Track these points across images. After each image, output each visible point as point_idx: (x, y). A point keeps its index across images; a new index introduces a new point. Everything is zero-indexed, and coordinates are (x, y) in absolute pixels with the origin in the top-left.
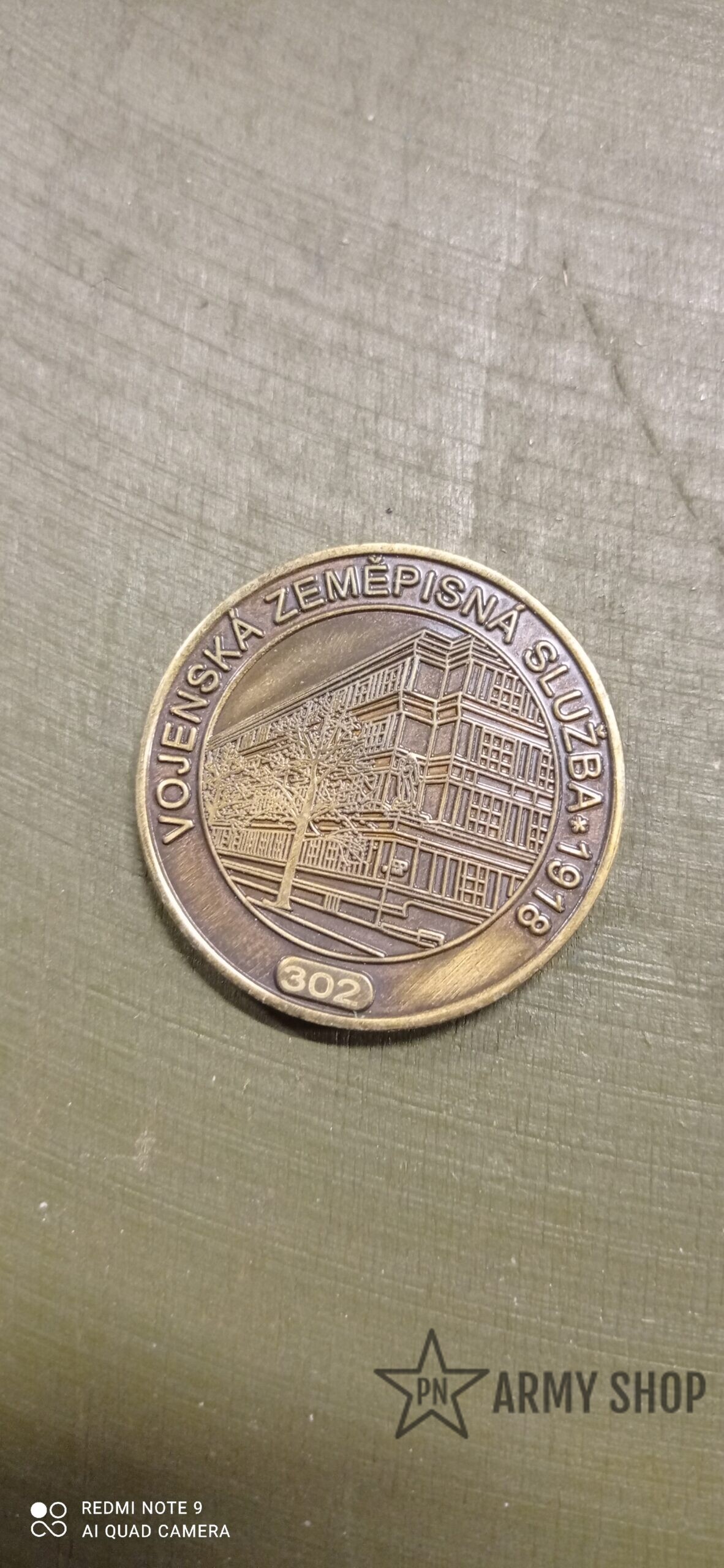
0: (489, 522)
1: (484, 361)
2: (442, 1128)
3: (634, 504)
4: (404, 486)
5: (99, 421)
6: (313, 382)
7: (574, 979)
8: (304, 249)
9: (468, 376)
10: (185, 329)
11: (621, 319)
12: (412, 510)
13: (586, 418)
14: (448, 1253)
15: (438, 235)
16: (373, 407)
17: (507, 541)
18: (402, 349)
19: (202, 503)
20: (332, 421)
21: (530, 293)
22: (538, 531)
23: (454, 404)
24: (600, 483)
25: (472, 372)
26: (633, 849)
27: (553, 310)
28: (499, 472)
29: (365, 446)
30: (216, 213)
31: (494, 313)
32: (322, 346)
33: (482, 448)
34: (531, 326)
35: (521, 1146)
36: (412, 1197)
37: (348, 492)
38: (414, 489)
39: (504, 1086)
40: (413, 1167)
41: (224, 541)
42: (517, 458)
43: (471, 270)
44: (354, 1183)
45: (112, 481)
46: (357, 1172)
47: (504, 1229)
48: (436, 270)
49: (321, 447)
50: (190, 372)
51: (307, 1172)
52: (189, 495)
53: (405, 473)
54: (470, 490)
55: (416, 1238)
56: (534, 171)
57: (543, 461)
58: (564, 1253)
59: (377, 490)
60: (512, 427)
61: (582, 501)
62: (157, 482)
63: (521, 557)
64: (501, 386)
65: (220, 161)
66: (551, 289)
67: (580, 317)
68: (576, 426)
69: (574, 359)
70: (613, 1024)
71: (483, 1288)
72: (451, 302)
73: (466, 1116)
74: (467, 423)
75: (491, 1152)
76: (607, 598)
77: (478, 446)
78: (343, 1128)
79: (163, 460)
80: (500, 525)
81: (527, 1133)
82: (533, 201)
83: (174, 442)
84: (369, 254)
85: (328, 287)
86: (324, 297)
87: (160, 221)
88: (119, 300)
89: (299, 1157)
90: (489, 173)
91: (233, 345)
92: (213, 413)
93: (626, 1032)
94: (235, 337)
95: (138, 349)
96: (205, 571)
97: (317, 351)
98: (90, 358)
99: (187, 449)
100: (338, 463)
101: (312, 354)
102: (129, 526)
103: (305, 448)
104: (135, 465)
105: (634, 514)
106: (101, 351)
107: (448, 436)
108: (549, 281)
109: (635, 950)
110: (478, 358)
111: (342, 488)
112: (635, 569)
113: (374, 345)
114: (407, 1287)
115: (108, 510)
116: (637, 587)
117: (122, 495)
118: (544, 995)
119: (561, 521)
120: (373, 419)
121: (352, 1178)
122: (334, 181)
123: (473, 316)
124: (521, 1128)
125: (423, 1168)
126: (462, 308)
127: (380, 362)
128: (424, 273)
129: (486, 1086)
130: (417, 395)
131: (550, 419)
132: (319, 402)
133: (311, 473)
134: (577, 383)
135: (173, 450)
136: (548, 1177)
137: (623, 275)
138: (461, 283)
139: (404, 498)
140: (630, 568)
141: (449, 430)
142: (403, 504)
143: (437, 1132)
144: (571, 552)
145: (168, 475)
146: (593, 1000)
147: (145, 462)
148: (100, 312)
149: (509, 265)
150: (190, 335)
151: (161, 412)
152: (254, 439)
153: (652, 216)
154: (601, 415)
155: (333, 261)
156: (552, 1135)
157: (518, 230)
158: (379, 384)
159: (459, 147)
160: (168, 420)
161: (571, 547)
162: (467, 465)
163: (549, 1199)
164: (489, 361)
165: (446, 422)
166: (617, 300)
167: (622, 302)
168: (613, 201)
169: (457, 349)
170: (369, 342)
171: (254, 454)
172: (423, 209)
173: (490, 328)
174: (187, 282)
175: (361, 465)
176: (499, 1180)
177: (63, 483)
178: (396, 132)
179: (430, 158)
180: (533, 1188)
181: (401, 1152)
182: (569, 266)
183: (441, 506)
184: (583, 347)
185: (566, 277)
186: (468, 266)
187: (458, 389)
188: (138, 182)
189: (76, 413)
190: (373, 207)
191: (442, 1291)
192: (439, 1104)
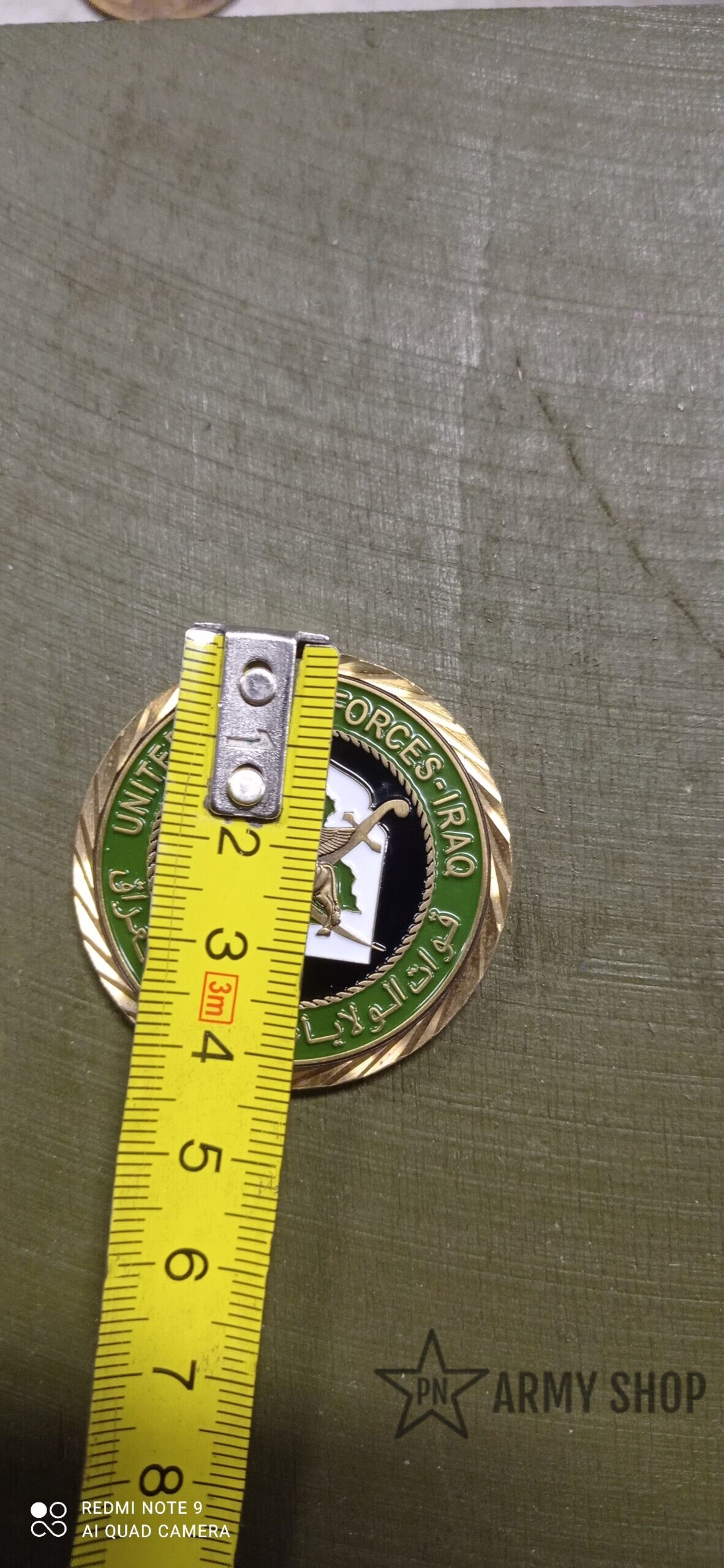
0: (474, 597)
1: (457, 456)
2: (486, 1121)
3: (597, 568)
5: (128, 540)
6: (309, 488)
7: (585, 983)
8: (289, 369)
9: (444, 470)
10: (194, 451)
11: (572, 406)
12: (408, 593)
13: (549, 497)
14: (502, 1225)
15: (405, 346)
16: (364, 505)
17: (491, 612)
18: (384, 451)
19: (226, 604)
20: (330, 520)
21: (490, 390)
22: (517, 600)
23: (435, 495)
24: (565, 554)
25: (447, 466)
26: (624, 868)
27: (512, 404)
28: (478, 552)
29: (361, 541)
30: (210, 343)
31: (460, 410)
32: (315, 454)
33: (461, 532)
34: (494, 420)
35: (554, 1129)
36: (467, 1181)
37: (351, 582)
38: (407, 575)
39: (535, 1079)
40: (465, 1156)
42: (493, 539)
43: (437, 375)
44: (416, 1174)
45: (145, 591)
46: (418, 1165)
47: (547, 1199)
48: (405, 378)
49: (323, 545)
50: (201, 488)
51: (375, 1169)
52: (214, 598)
53: (398, 561)
54: (455, 571)
55: (474, 1216)
56: (484, 278)
57: (515, 539)
58: (599, 1215)
59: (375, 578)
60: (486, 511)
61: (553, 570)
62: (185, 588)
63: (505, 626)
64: (474, 476)
65: (207, 295)
66: (508, 386)
67: (536, 408)
68: (541, 504)
69: (534, 446)
70: (621, 1019)
71: (534, 1251)
72: (422, 405)
73: (505, 1108)
74: (447, 511)
75: (529, 1136)
76: (581, 653)
77: (458, 531)
78: (402, 1128)
79: (187, 568)
80: (484, 599)
83: (195, 552)
84: (347, 369)
85: (314, 402)
86: (312, 411)
87: (161, 355)
88: (134, 430)
89: (368, 1157)
90: (444, 284)
91: (237, 462)
92: (226, 523)
93: (633, 1025)
94: (238, 454)
95: (155, 472)
97: (310, 460)
98: (114, 484)
99: (207, 557)
100: (339, 558)
101: (306, 462)
102: (165, 629)
103: (309, 546)
104: (164, 575)
105: (599, 578)
106: (122, 476)
107: (431, 525)
108: (506, 378)
109: (633, 954)
110: (452, 453)
111: (345, 579)
112: (604, 626)
113: (360, 450)
114: (470, 1256)
115: (145, 617)
116: (606, 642)
119: (536, 590)
120: (365, 515)
121: (414, 1170)
122: (310, 305)
123: (443, 416)
124: (552, 1114)
125: (474, 1156)
127: (366, 464)
128: (396, 382)
129: (519, 1081)
130: (401, 490)
131: (518, 501)
132: (317, 505)
133: (317, 568)
134: (538, 467)
135: (195, 559)
136: (579, 1153)
137: (569, 367)
138: (430, 387)
139: (399, 582)
140: (599, 625)
141: (432, 519)
142: (399, 588)
143: (482, 1124)
144: (547, 616)
145: (193, 582)
146: (603, 1000)
147: (171, 573)
148: (118, 443)
149: (469, 367)
150: (199, 456)
151: (180, 525)
152: (264, 543)
153: (590, 310)
154: (562, 492)
155: (316, 378)
156: (579, 1117)
157: (474, 335)
158: (367, 483)
159: (416, 263)
160: (188, 533)
161: (547, 612)
162: (451, 549)
163: (582, 1171)
164: (461, 455)
165: (429, 512)
166: (566, 390)
167: (571, 391)
168: (555, 299)
169: (431, 447)
170: (355, 446)
171: (266, 556)
172: (390, 324)
173: (459, 426)
174: (191, 409)
175: (359, 557)
176: (539, 1159)
177: (104, 597)
178: (359, 254)
179: (392, 276)
180: (567, 1163)
181: (454, 1144)
182: (522, 364)
183: (433, 587)
184: (540, 435)
185: (520, 373)
186: (434, 372)
187: (436, 482)
188: (138, 320)
189: (108, 534)
190: (346, 326)
191: (500, 1256)
192: (482, 1100)
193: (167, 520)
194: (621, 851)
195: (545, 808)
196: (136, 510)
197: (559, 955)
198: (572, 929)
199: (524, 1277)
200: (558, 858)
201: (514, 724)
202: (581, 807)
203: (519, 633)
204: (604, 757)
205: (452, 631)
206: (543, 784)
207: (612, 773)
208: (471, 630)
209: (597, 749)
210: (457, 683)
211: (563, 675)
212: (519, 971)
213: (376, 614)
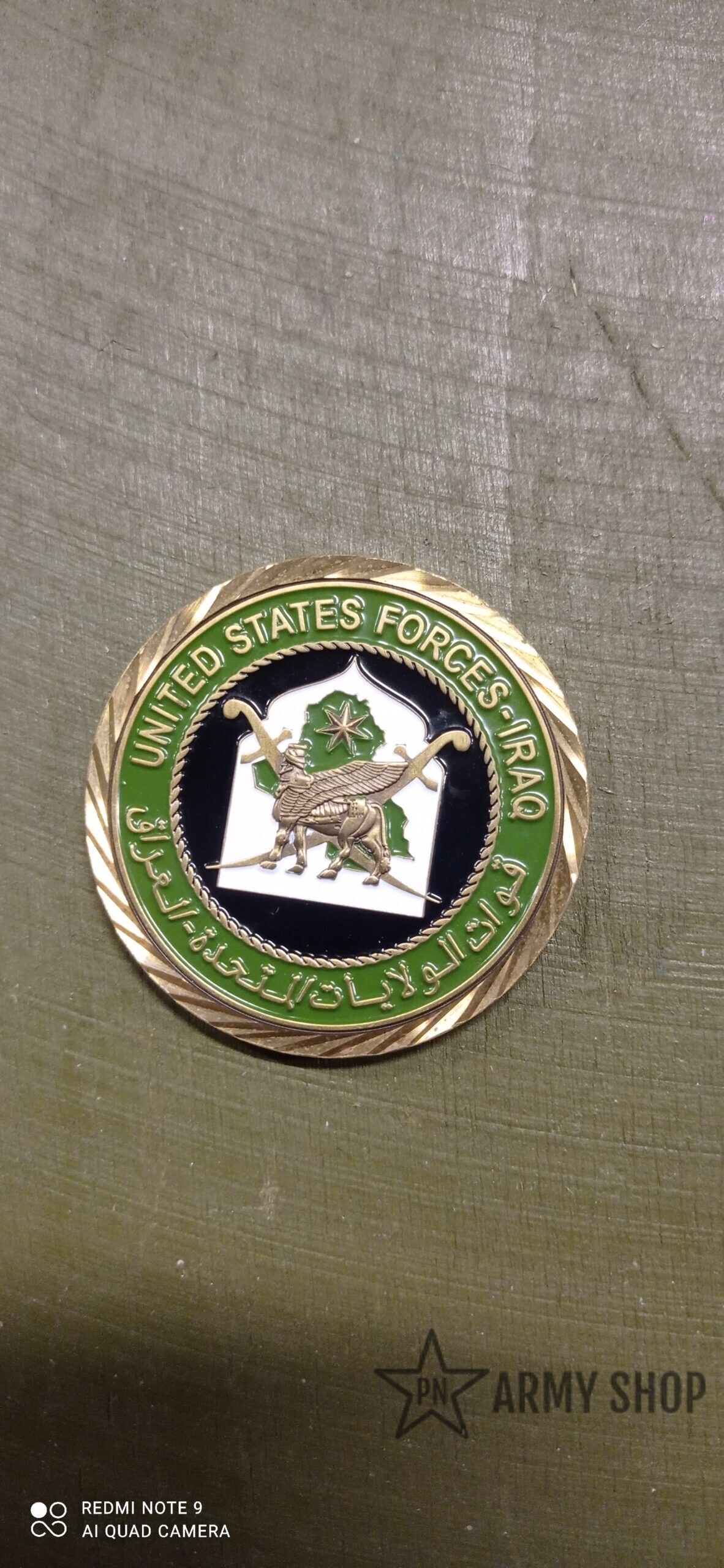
0: (527, 547)
1: (503, 383)
2: (552, 1147)
3: (669, 511)
4: (438, 520)
5: (127, 489)
6: (334, 424)
9: (489, 401)
10: (200, 384)
11: (635, 323)
12: (450, 543)
13: (611, 429)
14: (572, 1263)
15: (441, 257)
16: (397, 443)
17: (547, 563)
18: (419, 380)
19: (241, 560)
20: (358, 461)
21: (541, 306)
22: (576, 548)
23: (479, 430)
24: (631, 495)
25: (491, 395)
26: (706, 856)
27: (566, 322)
28: (531, 494)
29: (394, 484)
30: (214, 259)
31: (506, 330)
32: (339, 385)
33: (510, 472)
34: (545, 341)
35: (630, 1155)
36: (531, 1215)
37: (384, 532)
38: (448, 522)
39: (607, 1099)
40: (529, 1186)
42: (547, 479)
43: (478, 290)
45: (147, 548)
46: (476, 1197)
47: (623, 1235)
48: (441, 294)
49: (350, 490)
50: (209, 427)
51: (427, 1203)
52: (227, 554)
53: (437, 507)
54: (504, 517)
55: (541, 1254)
56: (529, 177)
57: (572, 479)
58: (683, 1251)
59: (412, 527)
60: (539, 447)
61: (617, 514)
62: (193, 544)
63: (563, 579)
64: (523, 407)
65: (210, 204)
66: (561, 300)
67: (594, 327)
68: (602, 438)
69: (592, 370)
70: (705, 1029)
71: (610, 1293)
72: (462, 325)
73: (574, 1133)
74: (493, 448)
75: (602, 1163)
76: (652, 609)
77: (507, 471)
78: (457, 1157)
79: (195, 520)
80: (538, 549)
81: (634, 1142)
83: (204, 501)
84: (374, 285)
85: (336, 324)
86: (334, 335)
87: (158, 274)
88: (130, 362)
89: (418, 1189)
90: (484, 185)
91: (249, 396)
92: (239, 467)
94: (250, 387)
95: (155, 410)
97: (334, 392)
98: (108, 424)
99: (218, 507)
100: (369, 504)
101: (329, 395)
102: (172, 590)
103: (334, 492)
104: (168, 529)
105: (670, 522)
106: (118, 415)
107: (475, 464)
108: (558, 292)
110: (497, 380)
111: (377, 529)
112: (677, 578)
113: (391, 379)
114: (538, 1300)
115: (148, 577)
116: (680, 596)
117: (159, 561)
118: (636, 1008)
119: (598, 537)
120: (399, 455)
121: (472, 1204)
122: (329, 212)
123: (486, 337)
124: (628, 1138)
125: (539, 1188)
127: (399, 395)
128: (431, 299)
129: (589, 1101)
130: (440, 425)
131: (575, 435)
132: (342, 444)
133: (345, 518)
134: (597, 395)
135: (204, 509)
136: (659, 1181)
137: (631, 278)
138: (470, 305)
139: (440, 531)
140: (672, 577)
141: (475, 458)
142: (440, 538)
143: (548, 1151)
144: (612, 567)
145: (203, 536)
146: (683, 1007)
147: (177, 526)
148: (111, 377)
149: (515, 280)
150: (205, 390)
151: (186, 471)
152: (282, 489)
153: (653, 212)
154: (626, 423)
155: (338, 296)
156: (659, 1141)
157: (520, 242)
158: (400, 418)
159: (450, 161)
160: (195, 480)
161: (611, 562)
162: (498, 491)
163: (662, 1202)
164: (507, 382)
165: (472, 450)
166: (628, 305)
167: (634, 306)
168: (614, 200)
169: (473, 374)
170: (384, 376)
171: (285, 504)
172: (422, 232)
173: (505, 348)
174: (195, 335)
175: (392, 504)
176: (613, 1189)
177: (99, 555)
178: (383, 153)
179: (424, 177)
180: (646, 1194)
181: (516, 1174)
182: (576, 275)
183: (479, 536)
184: (599, 357)
185: (574, 285)
186: (475, 286)
187: (480, 415)
188: (130, 235)
189: (103, 483)
190: (371, 235)
191: (571, 1300)
192: (547, 1123)
193: (170, 466)
194: (702, 836)
195: (614, 789)
196: (135, 454)
197: (632, 957)
198: (647, 927)
199: (598, 1322)
200: (629, 845)
201: (576, 692)
202: (655, 788)
203: (580, 587)
204: (681, 729)
205: (502, 587)
206: (611, 762)
207: (689, 749)
208: (523, 585)
209: (672, 720)
211: (631, 635)
212: (586, 976)
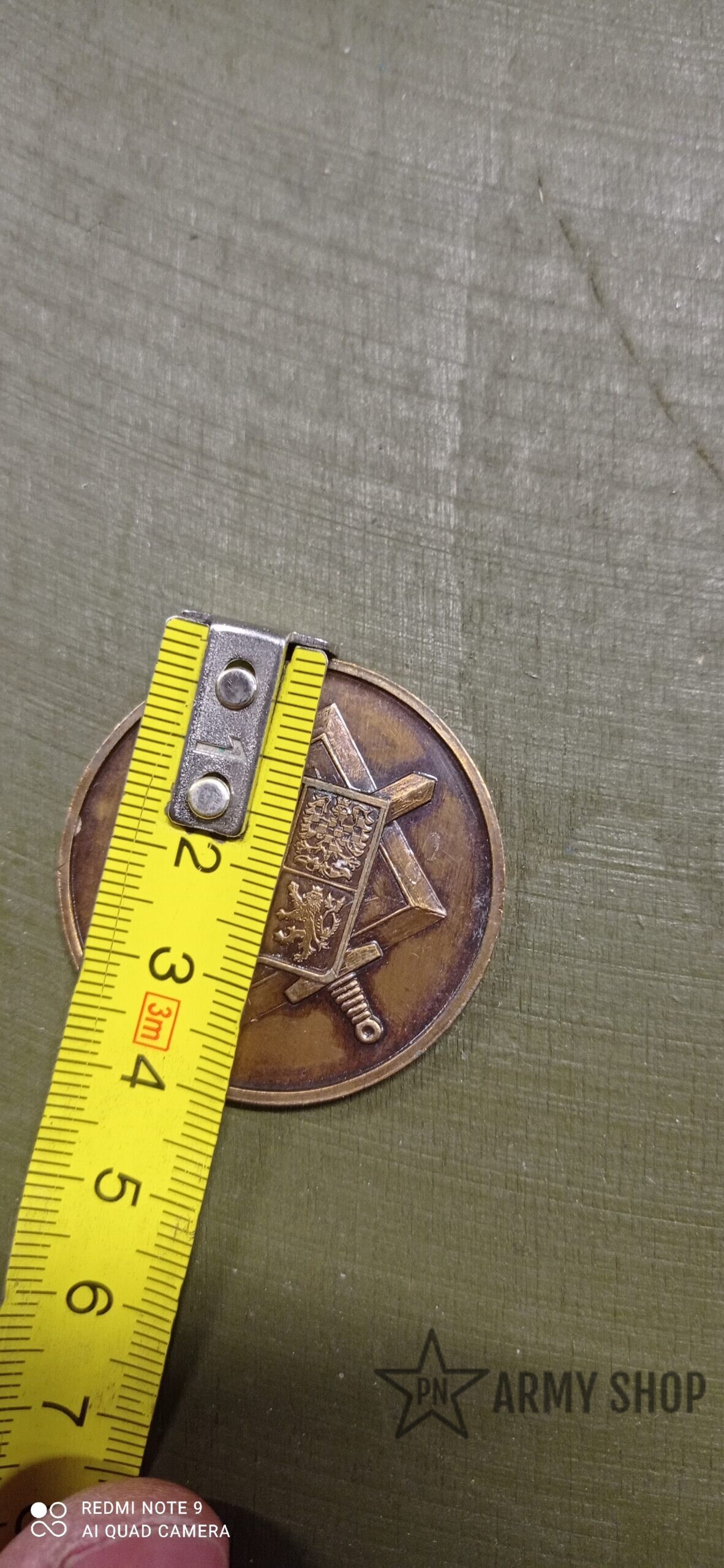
0: (475, 438)
1: (465, 281)
3: (614, 412)
4: (393, 407)
5: (101, 361)
6: (302, 311)
7: (570, 868)
9: (450, 297)
10: (179, 267)
11: (596, 232)
12: (402, 430)
13: (565, 331)
14: (460, 1124)
15: (416, 160)
16: (360, 332)
17: (493, 455)
18: (386, 274)
19: (202, 434)
20: (322, 347)
21: (507, 211)
22: (522, 444)
23: (438, 324)
24: (580, 394)
25: (453, 292)
26: (622, 744)
27: (530, 227)
28: (483, 389)
29: (354, 371)
30: (203, 152)
31: (473, 233)
32: (309, 275)
33: (465, 366)
34: (509, 244)
35: (524, 1024)
37: (341, 416)
38: (403, 409)
39: (508, 970)
41: (223, 469)
42: (500, 374)
43: (449, 192)
45: (116, 418)
47: (512, 1101)
48: (415, 195)
49: (312, 374)
50: (184, 308)
52: (189, 427)
53: (393, 395)
54: (456, 408)
55: (430, 1112)
56: (507, 93)
57: (524, 376)
58: (568, 1120)
59: (367, 412)
60: (494, 345)
61: (564, 413)
62: (159, 417)
63: (507, 471)
64: (482, 305)
65: (204, 102)
66: (527, 207)
67: (557, 232)
68: (556, 339)
69: (552, 274)
70: (608, 909)
71: (494, 1155)
72: (431, 225)
74: (450, 343)
75: (497, 1030)
76: (590, 505)
77: (461, 364)
79: (162, 395)
80: (486, 440)
81: (529, 1012)
82: (507, 122)
83: (172, 377)
84: (350, 183)
85: (312, 217)
86: (309, 227)
87: (149, 164)
88: (114, 243)
90: (463, 97)
91: (224, 279)
92: (209, 347)
93: (621, 915)
94: (226, 272)
95: (134, 288)
96: (208, 499)
97: (304, 281)
98: (89, 299)
99: (185, 383)
100: (328, 388)
101: (300, 283)
103: (296, 375)
104: (137, 402)
105: (615, 423)
106: (99, 292)
107: (432, 357)
108: (525, 198)
109: (626, 838)
110: (459, 279)
111: (334, 412)
112: (617, 476)
113: (358, 271)
114: (423, 1155)
115: (113, 445)
116: (619, 494)
117: (127, 431)
118: (542, 884)
119: (544, 433)
120: (360, 343)
122: (314, 114)
123: (453, 237)
124: (524, 1007)
126: (441, 230)
127: (363, 286)
128: (404, 198)
130: (401, 319)
131: (530, 335)
132: (308, 330)
133: (304, 400)
134: (555, 297)
135: (172, 384)
136: (551, 1052)
137: (596, 189)
138: (441, 206)
139: (394, 418)
140: (612, 475)
141: (433, 351)
142: (393, 424)
144: (555, 463)
145: (168, 409)
146: (588, 886)
147: (145, 398)
148: (97, 255)
149: (486, 185)
150: (183, 273)
151: (159, 348)
152: (248, 370)
153: (623, 131)
154: (580, 327)
155: (316, 191)
156: (554, 1013)
157: (493, 151)
158: (365, 309)
159: (433, 74)
160: (165, 356)
161: (555, 457)
162: (452, 384)
163: (552, 1071)
164: (470, 281)
165: (432, 342)
166: (591, 214)
167: (597, 216)
168: (585, 118)
169: (438, 270)
170: (354, 267)
171: (249, 384)
172: (400, 137)
173: (469, 248)
174: (177, 220)
175: (351, 389)
176: (505, 1056)
177: (71, 423)
178: (371, 64)
179: (407, 87)
180: (538, 1063)
182: (545, 184)
183: (429, 424)
184: (560, 262)
185: (541, 194)
186: (446, 189)
187: (441, 310)
188: (127, 127)
189: (79, 354)
190: (352, 137)
191: (456, 1159)
193: (144, 341)
194: (619, 725)
195: (539, 673)
196: (111, 329)
197: (543, 835)
198: (560, 808)
199: (481, 1182)
200: (549, 729)
201: (510, 579)
202: (579, 675)
203: (524, 481)
204: (608, 620)
205: (448, 474)
206: (539, 648)
207: (615, 640)
208: (469, 473)
209: (600, 611)
210: (451, 532)
211: (568, 528)
213: (365, 452)
